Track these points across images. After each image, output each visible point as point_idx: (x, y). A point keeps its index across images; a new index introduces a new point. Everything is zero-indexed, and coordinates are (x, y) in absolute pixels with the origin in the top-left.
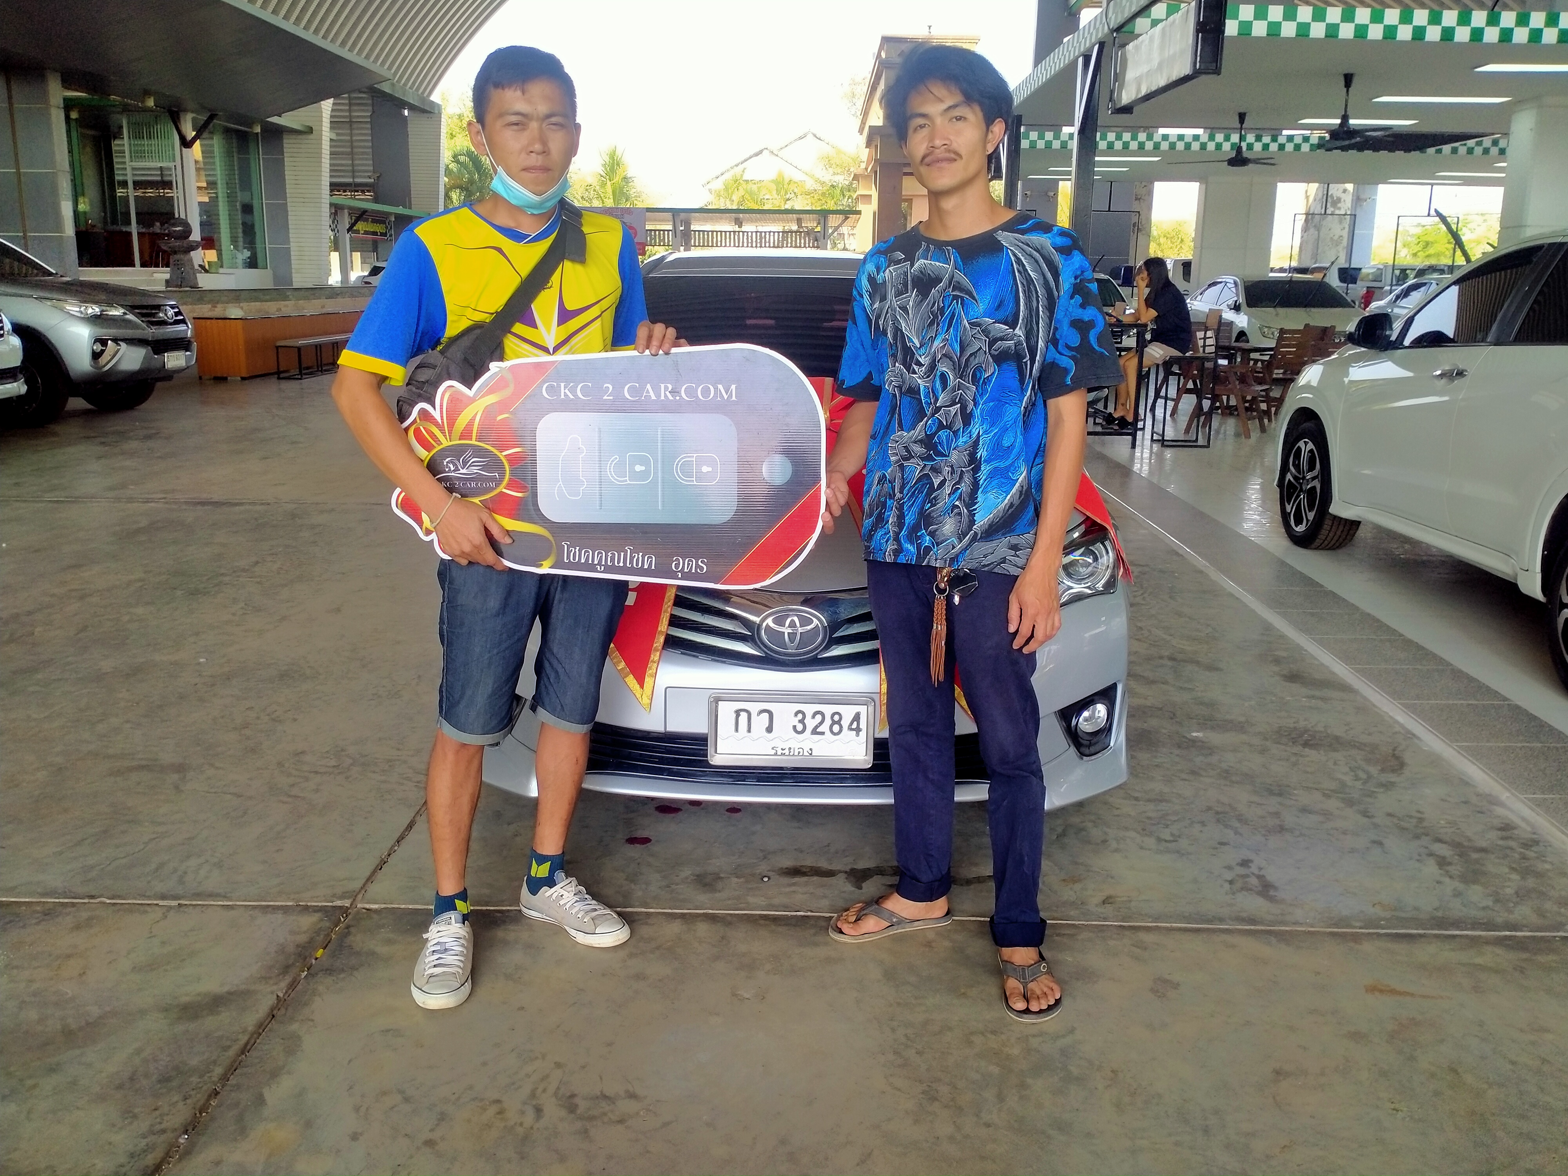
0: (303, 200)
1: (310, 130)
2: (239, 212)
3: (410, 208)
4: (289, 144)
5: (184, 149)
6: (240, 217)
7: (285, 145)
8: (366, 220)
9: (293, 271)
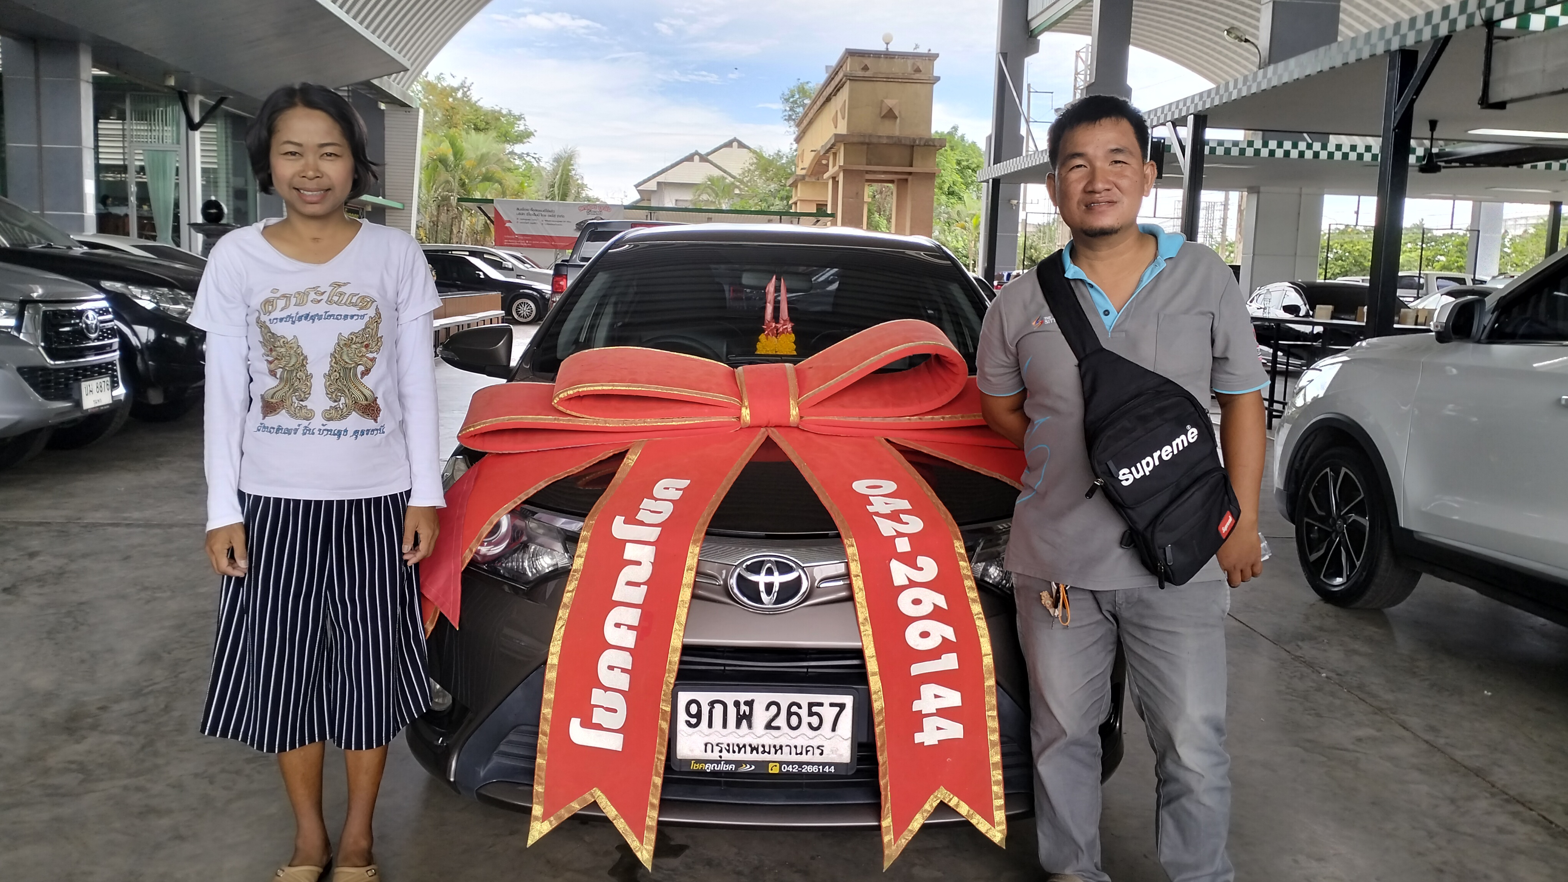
3: (385, 198)
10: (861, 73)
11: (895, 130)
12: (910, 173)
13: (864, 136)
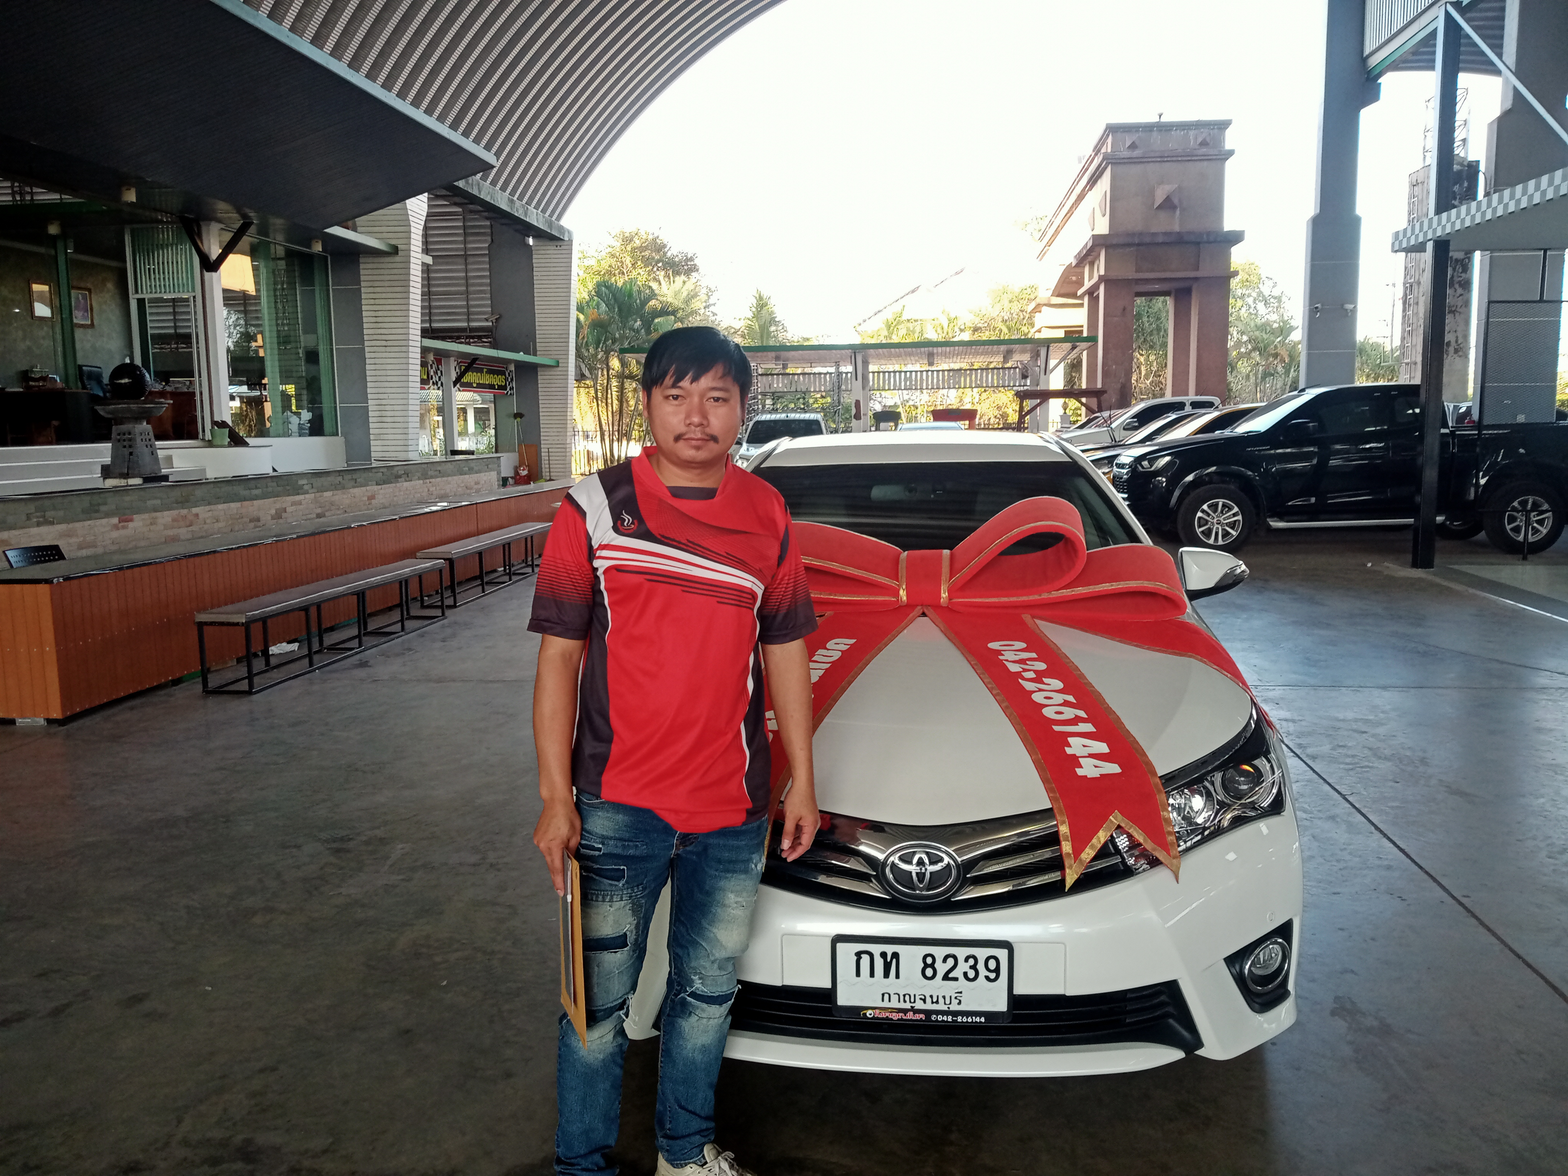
0: (384, 343)
1: (395, 250)
3: (535, 354)
4: (367, 269)
5: (207, 275)
7: (362, 272)
8: (480, 371)
9: (372, 437)
10: (1126, 154)
11: (1174, 224)
12: (1196, 279)
13: (1133, 235)
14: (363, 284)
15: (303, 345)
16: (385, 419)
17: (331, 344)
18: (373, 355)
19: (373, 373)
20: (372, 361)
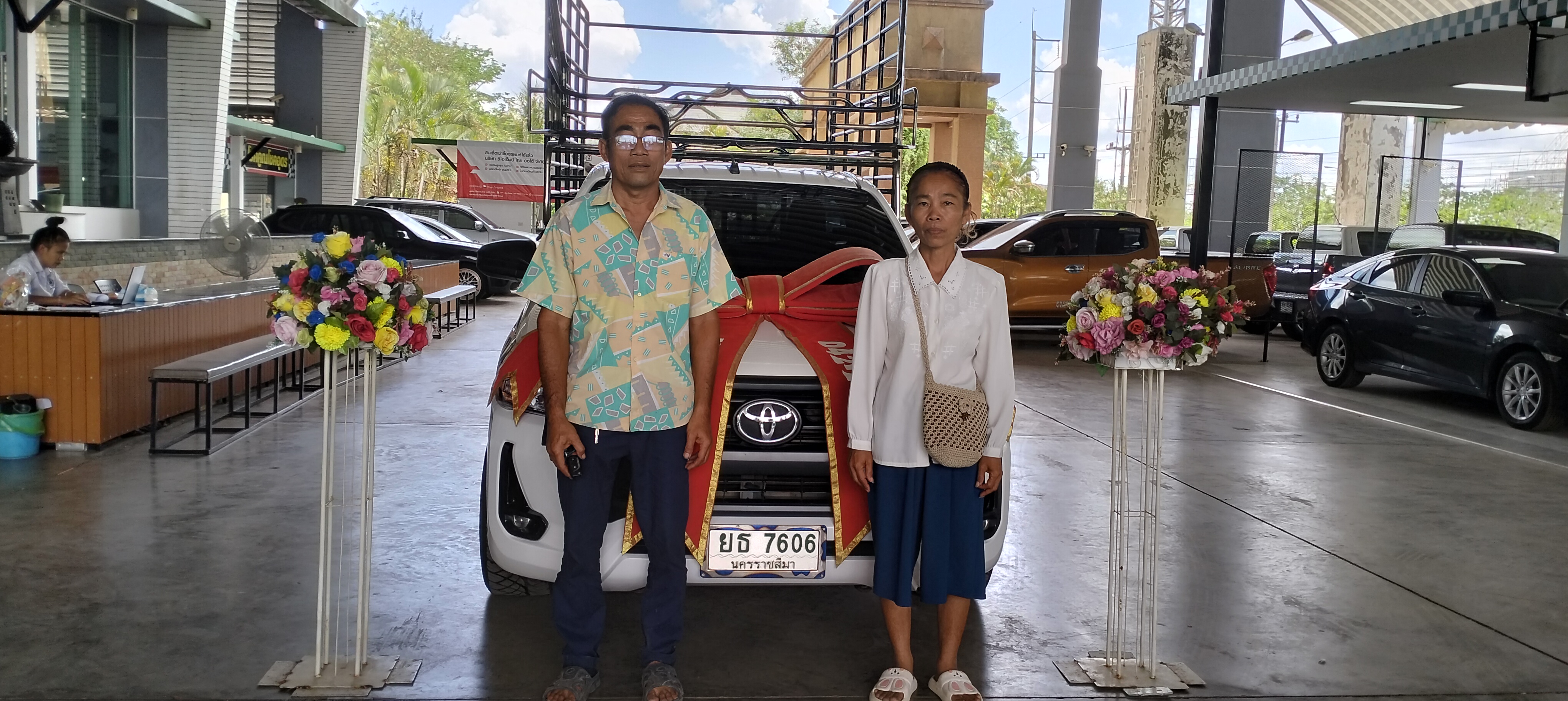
0: (189, 117)
1: (208, 25)
2: (98, 131)
3: (321, 138)
4: (175, 41)
5: (21, 36)
6: (98, 137)
7: (169, 44)
8: (267, 150)
9: (170, 212)
11: (939, 62)
12: (956, 115)
14: (169, 56)
15: (99, 113)
16: (186, 194)
17: (131, 114)
18: (176, 128)
19: (176, 146)
20: (175, 134)
